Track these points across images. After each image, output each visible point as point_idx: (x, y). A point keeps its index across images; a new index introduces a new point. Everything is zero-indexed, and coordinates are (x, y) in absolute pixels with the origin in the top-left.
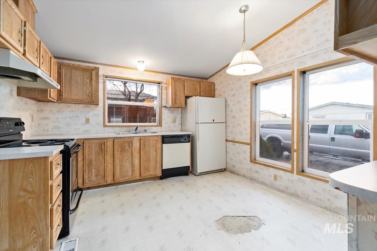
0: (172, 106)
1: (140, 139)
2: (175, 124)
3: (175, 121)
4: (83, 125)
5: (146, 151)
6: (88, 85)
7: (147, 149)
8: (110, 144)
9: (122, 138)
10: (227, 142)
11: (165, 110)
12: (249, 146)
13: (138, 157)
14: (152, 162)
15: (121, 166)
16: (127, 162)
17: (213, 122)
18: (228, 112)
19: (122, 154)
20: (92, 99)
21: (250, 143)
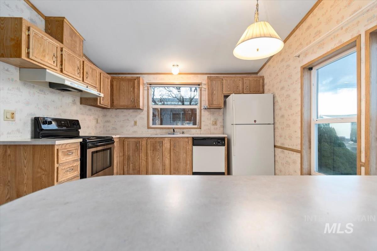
0: (208, 107)
1: (171, 139)
2: (216, 127)
3: (215, 124)
4: (132, 126)
5: (176, 152)
6: (132, 93)
7: (177, 150)
8: (144, 143)
9: (155, 138)
10: (276, 148)
11: (204, 111)
12: (300, 154)
13: (169, 157)
14: (182, 164)
15: (153, 164)
16: (158, 161)
17: (254, 123)
18: (277, 110)
19: (154, 153)
20: (135, 104)
21: (300, 150)
